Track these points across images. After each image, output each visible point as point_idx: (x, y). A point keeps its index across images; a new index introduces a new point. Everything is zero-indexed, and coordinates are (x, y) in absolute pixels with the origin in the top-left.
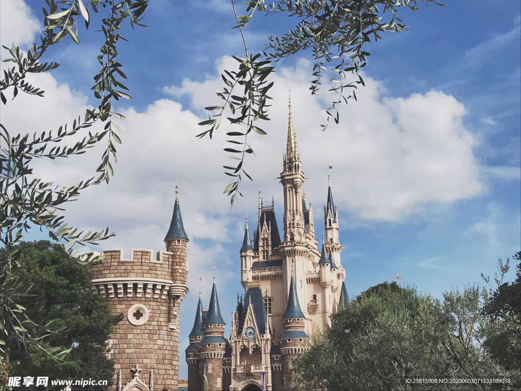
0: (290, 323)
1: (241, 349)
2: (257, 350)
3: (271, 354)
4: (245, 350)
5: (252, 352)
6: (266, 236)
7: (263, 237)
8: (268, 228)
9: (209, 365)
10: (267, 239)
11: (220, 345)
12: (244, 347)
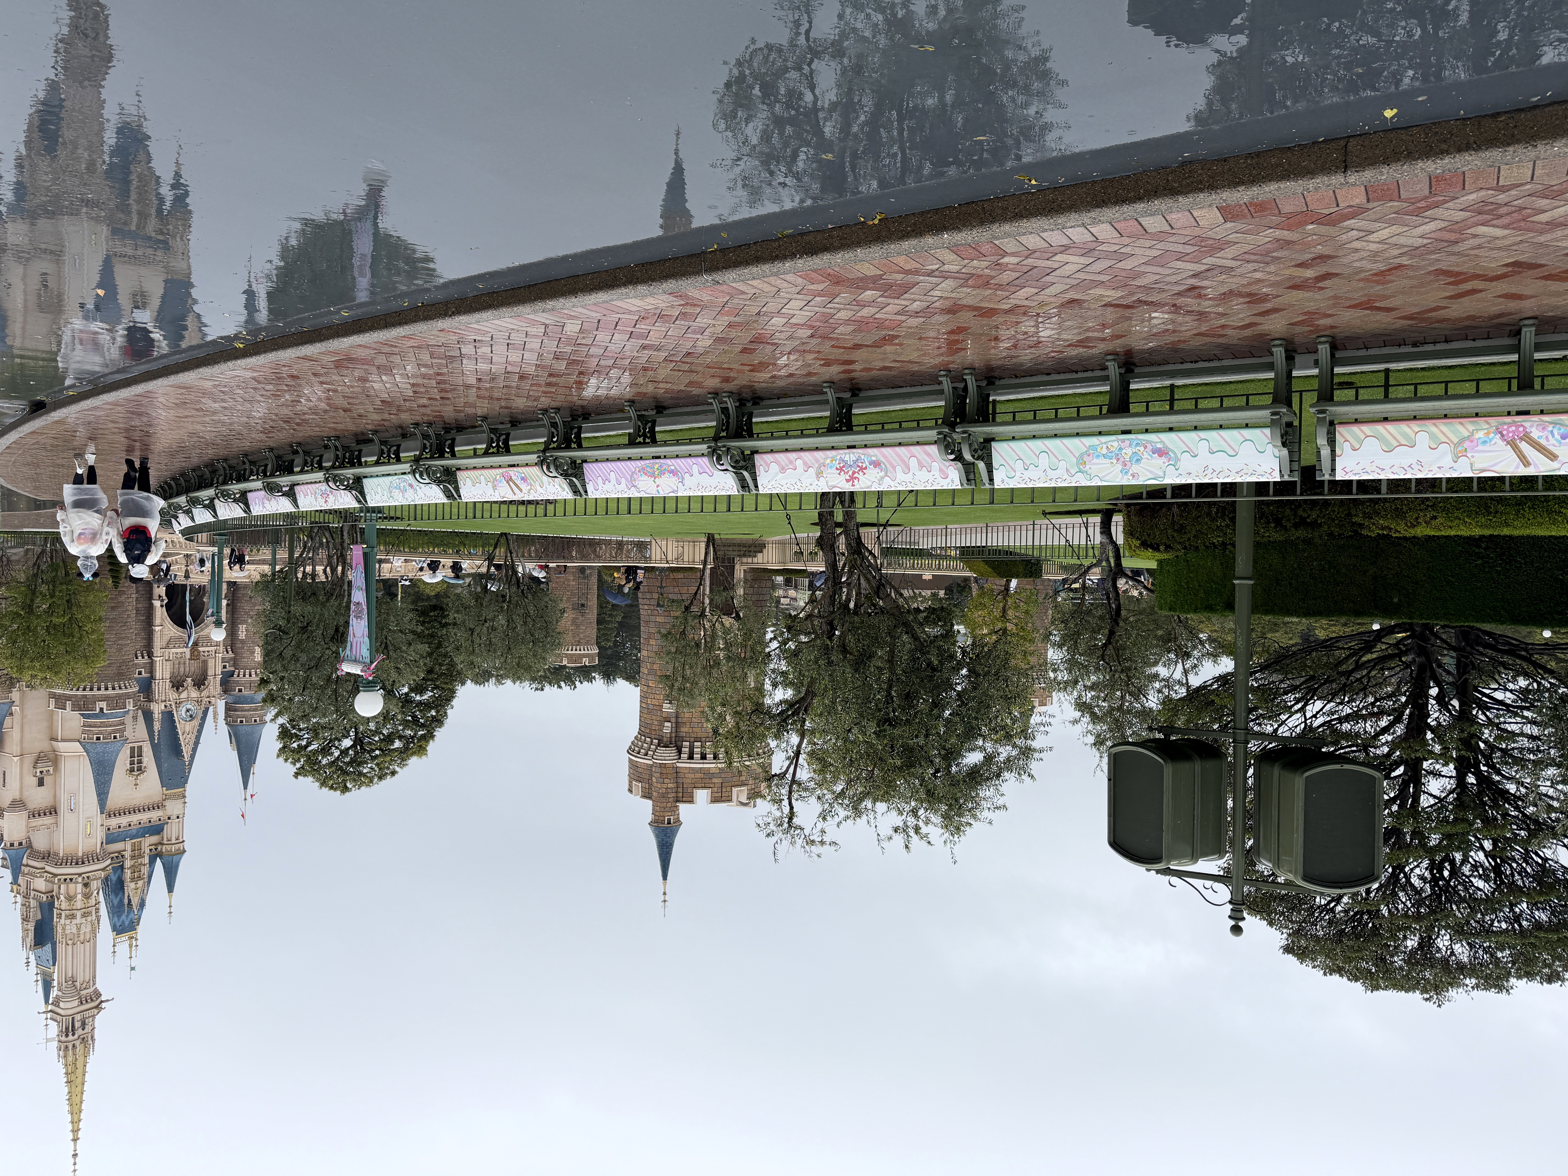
0: (114, 732)
2: (177, 684)
3: (152, 677)
4: (200, 682)
6: (132, 885)
7: (140, 883)
8: (130, 901)
10: (132, 879)
11: (240, 690)
12: (199, 688)
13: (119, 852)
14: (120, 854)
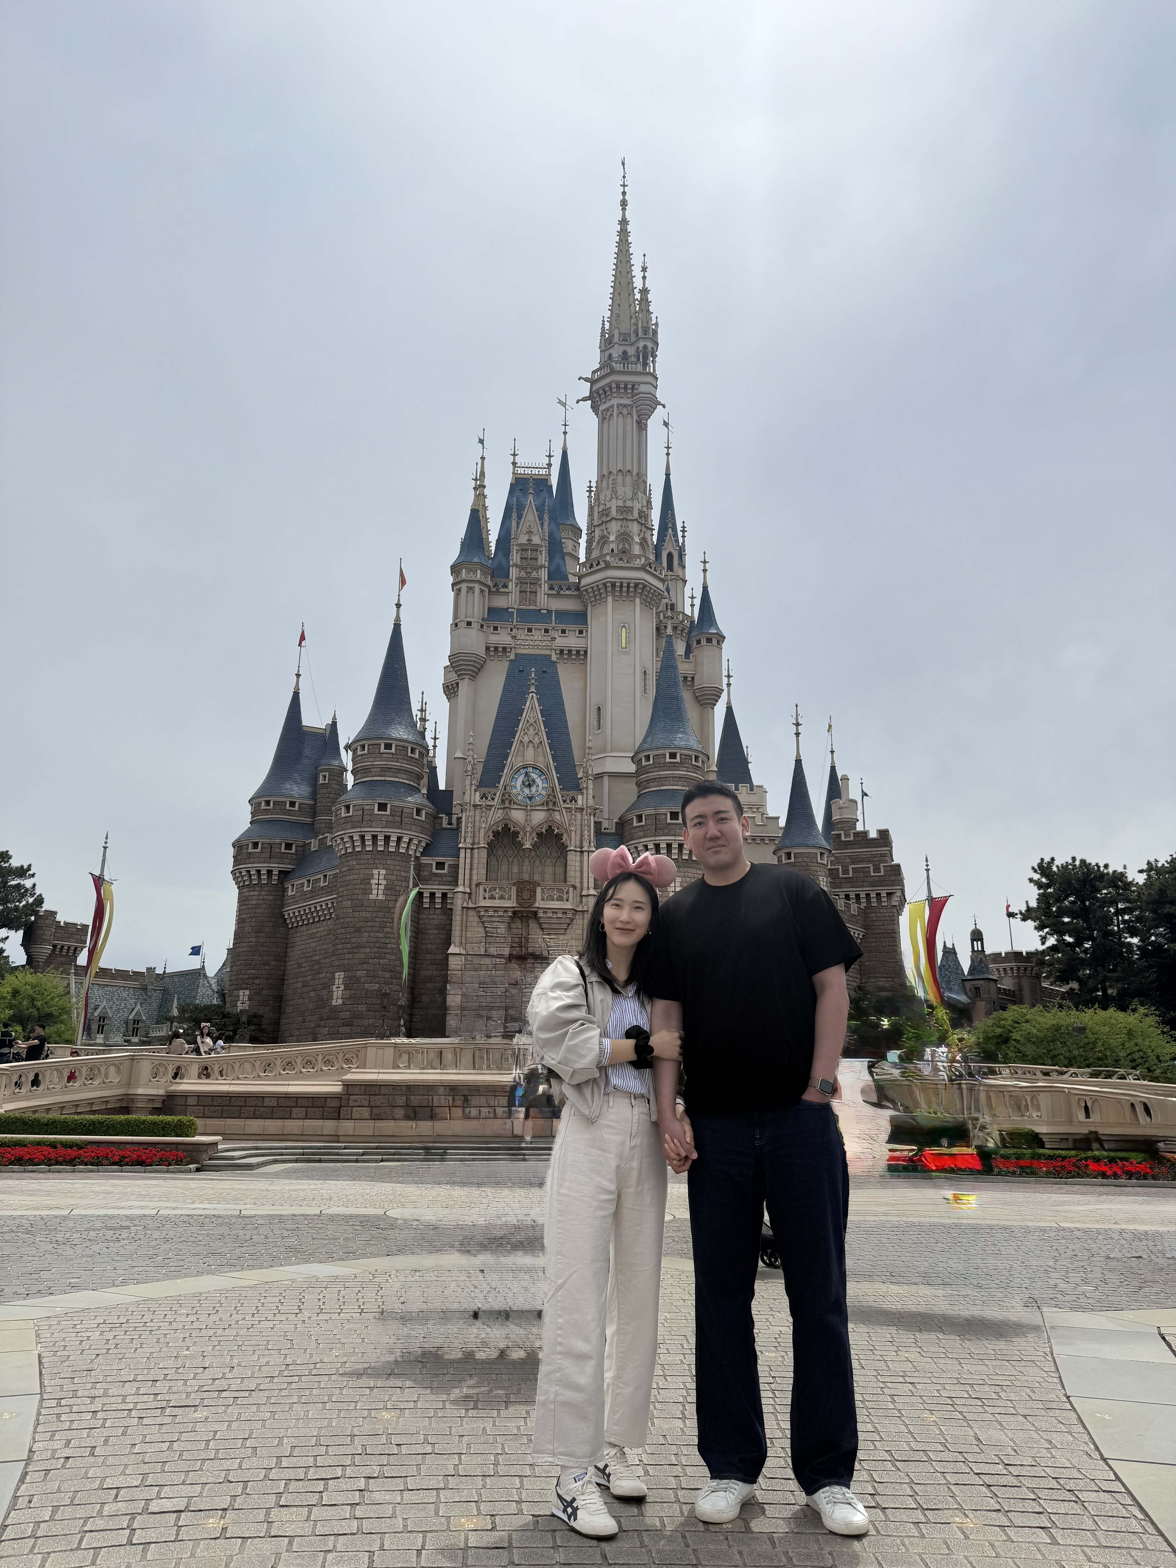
1: (496, 834)
2: (553, 839)
4: (504, 838)
5: (535, 845)
6: (536, 540)
7: (523, 539)
8: (541, 518)
9: (375, 872)
10: (536, 549)
12: (506, 828)
13: (558, 595)
14: (556, 591)
